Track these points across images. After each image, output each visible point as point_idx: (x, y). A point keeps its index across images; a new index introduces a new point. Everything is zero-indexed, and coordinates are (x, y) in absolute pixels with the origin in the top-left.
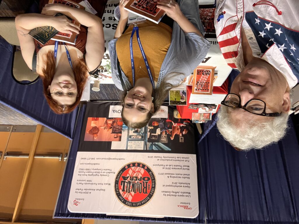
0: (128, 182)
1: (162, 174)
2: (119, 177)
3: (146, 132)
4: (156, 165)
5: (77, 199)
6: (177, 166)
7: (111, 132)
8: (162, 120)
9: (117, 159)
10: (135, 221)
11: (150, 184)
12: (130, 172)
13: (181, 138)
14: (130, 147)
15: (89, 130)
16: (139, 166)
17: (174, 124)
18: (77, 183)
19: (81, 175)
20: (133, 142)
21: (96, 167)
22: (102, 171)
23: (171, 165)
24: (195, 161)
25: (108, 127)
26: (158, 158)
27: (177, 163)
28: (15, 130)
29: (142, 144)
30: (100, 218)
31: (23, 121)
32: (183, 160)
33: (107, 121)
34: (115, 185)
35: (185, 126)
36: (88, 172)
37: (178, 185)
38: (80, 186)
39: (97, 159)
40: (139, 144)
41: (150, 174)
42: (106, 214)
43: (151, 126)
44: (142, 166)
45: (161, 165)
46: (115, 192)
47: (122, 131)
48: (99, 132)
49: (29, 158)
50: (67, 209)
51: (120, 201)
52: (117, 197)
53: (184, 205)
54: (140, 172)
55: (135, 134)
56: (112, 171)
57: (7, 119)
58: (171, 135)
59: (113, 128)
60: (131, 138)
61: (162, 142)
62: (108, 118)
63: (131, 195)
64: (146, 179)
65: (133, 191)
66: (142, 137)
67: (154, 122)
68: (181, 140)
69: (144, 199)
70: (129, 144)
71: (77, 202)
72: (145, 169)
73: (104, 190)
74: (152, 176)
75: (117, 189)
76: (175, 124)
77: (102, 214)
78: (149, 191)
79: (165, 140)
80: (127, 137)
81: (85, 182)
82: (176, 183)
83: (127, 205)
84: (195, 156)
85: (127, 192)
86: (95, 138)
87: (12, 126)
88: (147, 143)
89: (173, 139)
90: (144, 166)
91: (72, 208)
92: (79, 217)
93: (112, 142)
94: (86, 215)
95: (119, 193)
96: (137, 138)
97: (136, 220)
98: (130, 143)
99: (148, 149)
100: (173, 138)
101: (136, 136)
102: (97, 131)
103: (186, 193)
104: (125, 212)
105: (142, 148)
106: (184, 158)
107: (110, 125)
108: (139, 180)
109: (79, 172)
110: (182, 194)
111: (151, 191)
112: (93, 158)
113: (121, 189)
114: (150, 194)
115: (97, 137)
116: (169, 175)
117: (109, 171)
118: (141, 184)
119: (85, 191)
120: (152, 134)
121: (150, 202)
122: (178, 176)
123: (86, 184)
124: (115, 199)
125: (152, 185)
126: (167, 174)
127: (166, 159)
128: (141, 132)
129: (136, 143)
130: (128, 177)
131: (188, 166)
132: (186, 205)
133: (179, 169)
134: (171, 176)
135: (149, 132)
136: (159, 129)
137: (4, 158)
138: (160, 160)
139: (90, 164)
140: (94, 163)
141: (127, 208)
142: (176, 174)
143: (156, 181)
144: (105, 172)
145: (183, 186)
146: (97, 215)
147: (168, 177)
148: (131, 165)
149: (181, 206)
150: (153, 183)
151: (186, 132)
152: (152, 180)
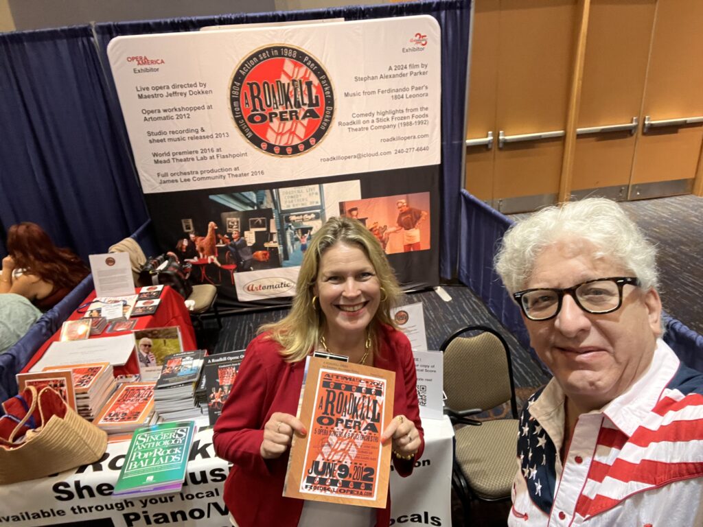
0: (302, 106)
1: (219, 136)
2: (327, 116)
3: (282, 233)
4: (238, 155)
5: (418, 49)
6: (185, 160)
7: (367, 221)
8: (245, 267)
9: (339, 158)
11: (247, 107)
12: (301, 131)
13: (189, 228)
14: (315, 192)
15: (423, 218)
16: (281, 147)
17: (216, 261)
18: (427, 88)
19: (422, 109)
20: (309, 205)
21: (389, 133)
22: (371, 124)
23: (202, 159)
24: (144, 179)
26: (238, 172)
27: (187, 167)
28: (621, 191)
29: (286, 202)
30: (357, 10)
32: (173, 175)
35: (186, 260)
36: (405, 118)
37: (174, 114)
38: (418, 81)
39: (389, 153)
40: (292, 201)
41: (250, 130)
42: (346, 20)
43: (271, 248)
44: (275, 149)
45: (227, 157)
46: (330, 79)
48: (397, 219)
49: (575, 128)
50: (443, 21)
51: (312, 56)
53: (148, 67)
54: (278, 134)
55: (306, 224)
56: (347, 127)
58: (216, 232)
60: (315, 213)
61: (235, 212)
63: (287, 75)
64: (258, 118)
65: (284, 84)
66: (288, 220)
67: (265, 260)
68: (188, 224)
69: (252, 68)
70: (317, 198)
71: (418, 42)
72: (264, 141)
73: (357, 79)
75: (326, 86)
76: (212, 260)
77: (356, 19)
78: (245, 90)
79: (228, 219)
80: (324, 213)
81: (410, 93)
82: (180, 117)
83: (293, 50)
84: (147, 190)
85: (300, 81)
86: (404, 201)
87: (628, 199)
88: (271, 206)
89: (208, 223)
90: (270, 149)
91: (429, 25)
92: (411, 5)
93: (359, 197)
94: (394, 11)
95: (318, 76)
96: (299, 215)
98: (316, 200)
99: (268, 192)
100: (210, 225)
101: (303, 219)
102: (403, 218)
103: (149, 97)
104: (295, 31)
105: (283, 193)
106: (173, 181)
108: (276, 114)
109: (427, 116)
110: (160, 92)
111: (239, 91)
112: (399, 152)
113: (314, 86)
114: (241, 82)
115: (400, 205)
116: (201, 134)
117: (354, 127)
118: (268, 103)
119: (404, 71)
120: (264, 229)
121: (237, 62)
122: (177, 136)
123: (405, 89)
124: (325, 61)
125: (239, 105)
126: (208, 137)
127: (217, 174)
128: (293, 232)
129: (300, 203)
130: (304, 118)
131: (156, 162)
132: (144, 67)
133: (180, 153)
134: (197, 134)
135: (272, 234)
136: (249, 245)
137: (637, 120)
138: (233, 168)
139: (405, 139)
140: (393, 142)
141: (294, 42)
142: (183, 139)
143: (232, 116)
144: (365, 122)
145: (159, 111)
146: (367, 16)
147: (203, 130)
148: (301, 147)
149: (156, 62)
150: (238, 112)
151: (180, 246)
152: (242, 116)
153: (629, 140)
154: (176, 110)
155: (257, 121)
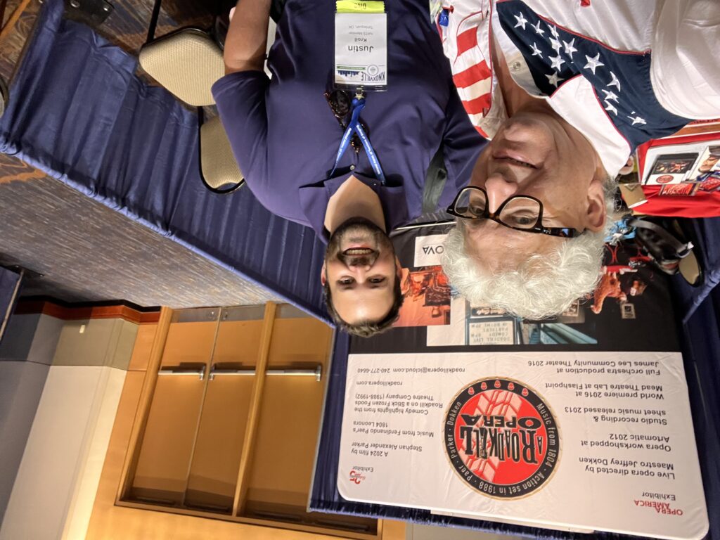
0: (479, 429)
1: (577, 410)
2: (453, 415)
4: (556, 385)
5: (359, 468)
6: (622, 387)
7: (424, 304)
9: (445, 371)
10: (509, 534)
11: (540, 437)
12: (483, 403)
13: (626, 308)
14: (475, 338)
16: (507, 389)
18: (354, 430)
19: (360, 410)
20: (482, 324)
21: (394, 390)
22: (410, 401)
23: (601, 386)
24: (679, 371)
25: (416, 291)
26: (559, 366)
27: (621, 379)
28: (226, 316)
29: (507, 329)
30: (417, 519)
31: (239, 297)
32: (640, 371)
33: (412, 276)
34: (446, 438)
35: (636, 271)
36: (377, 403)
37: (630, 441)
38: (361, 438)
39: (395, 371)
40: (500, 329)
41: (539, 412)
42: (430, 511)
44: (513, 387)
45: (570, 385)
46: (447, 453)
47: (452, 299)
49: (256, 376)
50: (336, 492)
51: (463, 480)
52: (454, 468)
53: (656, 500)
54: (508, 404)
56: (434, 402)
57: (209, 293)
58: (593, 302)
59: (427, 293)
60: (477, 315)
61: (568, 322)
62: (412, 269)
63: (492, 465)
64: (529, 423)
65: (496, 455)
68: (627, 312)
69: (531, 478)
70: (472, 330)
71: (358, 475)
72: (525, 397)
73: (420, 449)
74: (547, 415)
75: (452, 446)
77: (419, 510)
78: (539, 456)
79: (577, 315)
80: (466, 313)
81: (370, 427)
82: (623, 437)
83: (482, 490)
84: (677, 357)
85: (478, 456)
87: (220, 309)
88: (523, 326)
89: (602, 312)
90: (518, 388)
91: (348, 491)
92: (364, 513)
93: (429, 328)
94: (381, 510)
95: (459, 458)
96: (494, 314)
97: (511, 533)
98: (474, 328)
99: (526, 342)
100: (600, 310)
101: (490, 310)
103: (659, 465)
104: (479, 509)
105: (509, 340)
106: (641, 364)
107: (418, 286)
108: (508, 424)
109: (356, 402)
110: (645, 469)
111: (547, 455)
112: (385, 370)
113: (463, 449)
114: (544, 466)
116: (599, 415)
117: (427, 401)
118: (515, 438)
119: (373, 449)
121: (546, 487)
122: (627, 416)
123: (374, 431)
124: (450, 473)
125: (549, 441)
126: (591, 410)
127: (584, 367)
129: (492, 327)
130: (478, 417)
131: (659, 388)
132: (662, 501)
133: (628, 395)
134: (603, 415)
137: (210, 377)
138: (564, 371)
139: (378, 383)
140: (390, 381)
141: (481, 498)
142: (621, 411)
143: (559, 430)
144: (416, 404)
145: (648, 446)
146: (408, 511)
147: (596, 419)
148: (484, 386)
149: (645, 504)
150: (552, 433)
151: (641, 288)
152: (547, 429)
153: (217, 360)
154: (627, 445)
155: (530, 421)
